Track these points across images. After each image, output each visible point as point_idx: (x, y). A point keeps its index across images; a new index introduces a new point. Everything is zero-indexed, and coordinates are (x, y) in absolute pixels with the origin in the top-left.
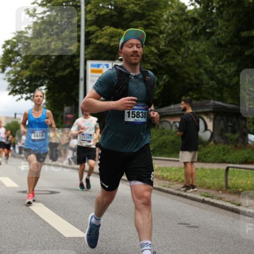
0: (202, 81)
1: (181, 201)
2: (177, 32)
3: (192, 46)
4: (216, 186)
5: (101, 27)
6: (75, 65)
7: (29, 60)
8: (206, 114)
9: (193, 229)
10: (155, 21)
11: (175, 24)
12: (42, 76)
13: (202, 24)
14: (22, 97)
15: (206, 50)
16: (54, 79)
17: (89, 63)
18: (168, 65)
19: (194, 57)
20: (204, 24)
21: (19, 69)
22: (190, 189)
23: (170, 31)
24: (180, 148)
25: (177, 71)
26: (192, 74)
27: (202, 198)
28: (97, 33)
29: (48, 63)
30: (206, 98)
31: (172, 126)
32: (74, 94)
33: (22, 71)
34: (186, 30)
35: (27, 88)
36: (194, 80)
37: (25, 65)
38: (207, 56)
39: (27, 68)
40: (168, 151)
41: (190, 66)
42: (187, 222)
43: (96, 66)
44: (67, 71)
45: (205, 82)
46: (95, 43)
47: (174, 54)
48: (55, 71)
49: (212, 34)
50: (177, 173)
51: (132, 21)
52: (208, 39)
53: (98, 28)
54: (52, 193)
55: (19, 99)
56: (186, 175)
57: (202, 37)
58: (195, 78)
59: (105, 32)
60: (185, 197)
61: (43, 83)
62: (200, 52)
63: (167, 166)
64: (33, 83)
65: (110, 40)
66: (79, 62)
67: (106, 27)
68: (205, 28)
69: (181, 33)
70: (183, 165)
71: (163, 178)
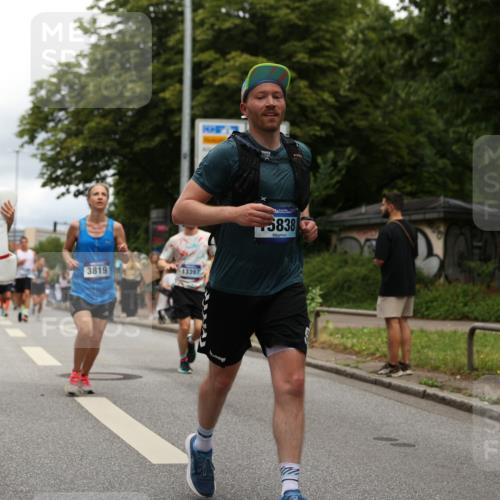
0: (422, 159)
1: (379, 395)
2: (373, 64)
3: (403, 90)
4: (450, 365)
5: (223, 53)
6: (173, 128)
7: (82, 118)
8: (431, 223)
9: (403, 449)
10: (331, 41)
11: (370, 48)
12: (108, 149)
13: (423, 46)
14: (68, 191)
15: (431, 98)
16: (131, 156)
17: (201, 124)
18: (355, 128)
19: (407, 112)
20: (427, 48)
21: (62, 136)
22: (397, 371)
23: (359, 61)
24: (378, 292)
25: (372, 140)
26: (402, 145)
27: (422, 388)
28: (217, 66)
29: (120, 123)
30: (430, 193)
31: (362, 248)
32: (169, 184)
33: (69, 140)
34: (391, 59)
35: (79, 173)
36: (407, 158)
37: (74, 128)
38: (434, 111)
39: (77, 134)
40: (354, 296)
41: (398, 131)
42: (392, 436)
43: (212, 129)
44: (157, 139)
45: (428, 161)
46: (212, 85)
47: (367, 106)
48: (132, 139)
49: (443, 66)
50: (373, 339)
51: (285, 41)
52: (435, 77)
53: (217, 56)
54: (127, 377)
55: (63, 194)
56: (391, 344)
57: (424, 72)
58: (409, 154)
59: (232, 62)
60: (389, 386)
61: (110, 163)
62: (419, 102)
63: (352, 325)
64: (91, 164)
66: (180, 123)
67: (233, 54)
68: (429, 55)
69: (381, 65)
70: (383, 324)
71: (345, 350)
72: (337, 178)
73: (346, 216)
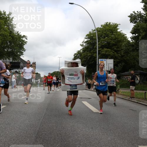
4: (142, 98)
5: (103, 48)
6: (95, 60)
10: (120, 46)
11: (126, 47)
12: (85, 64)
16: (89, 65)
17: (100, 60)
18: (124, 60)
19: (132, 57)
23: (125, 49)
28: (102, 51)
29: (87, 60)
31: (126, 79)
32: (95, 69)
34: (130, 49)
44: (93, 62)
46: (101, 54)
48: (89, 62)
50: (128, 93)
51: (113, 46)
54: (89, 98)
59: (104, 50)
60: (131, 101)
61: (86, 66)
63: (125, 91)
65: (106, 53)
66: (96, 59)
69: (128, 49)
71: (124, 95)
72: (121, 68)
73: (123, 74)
